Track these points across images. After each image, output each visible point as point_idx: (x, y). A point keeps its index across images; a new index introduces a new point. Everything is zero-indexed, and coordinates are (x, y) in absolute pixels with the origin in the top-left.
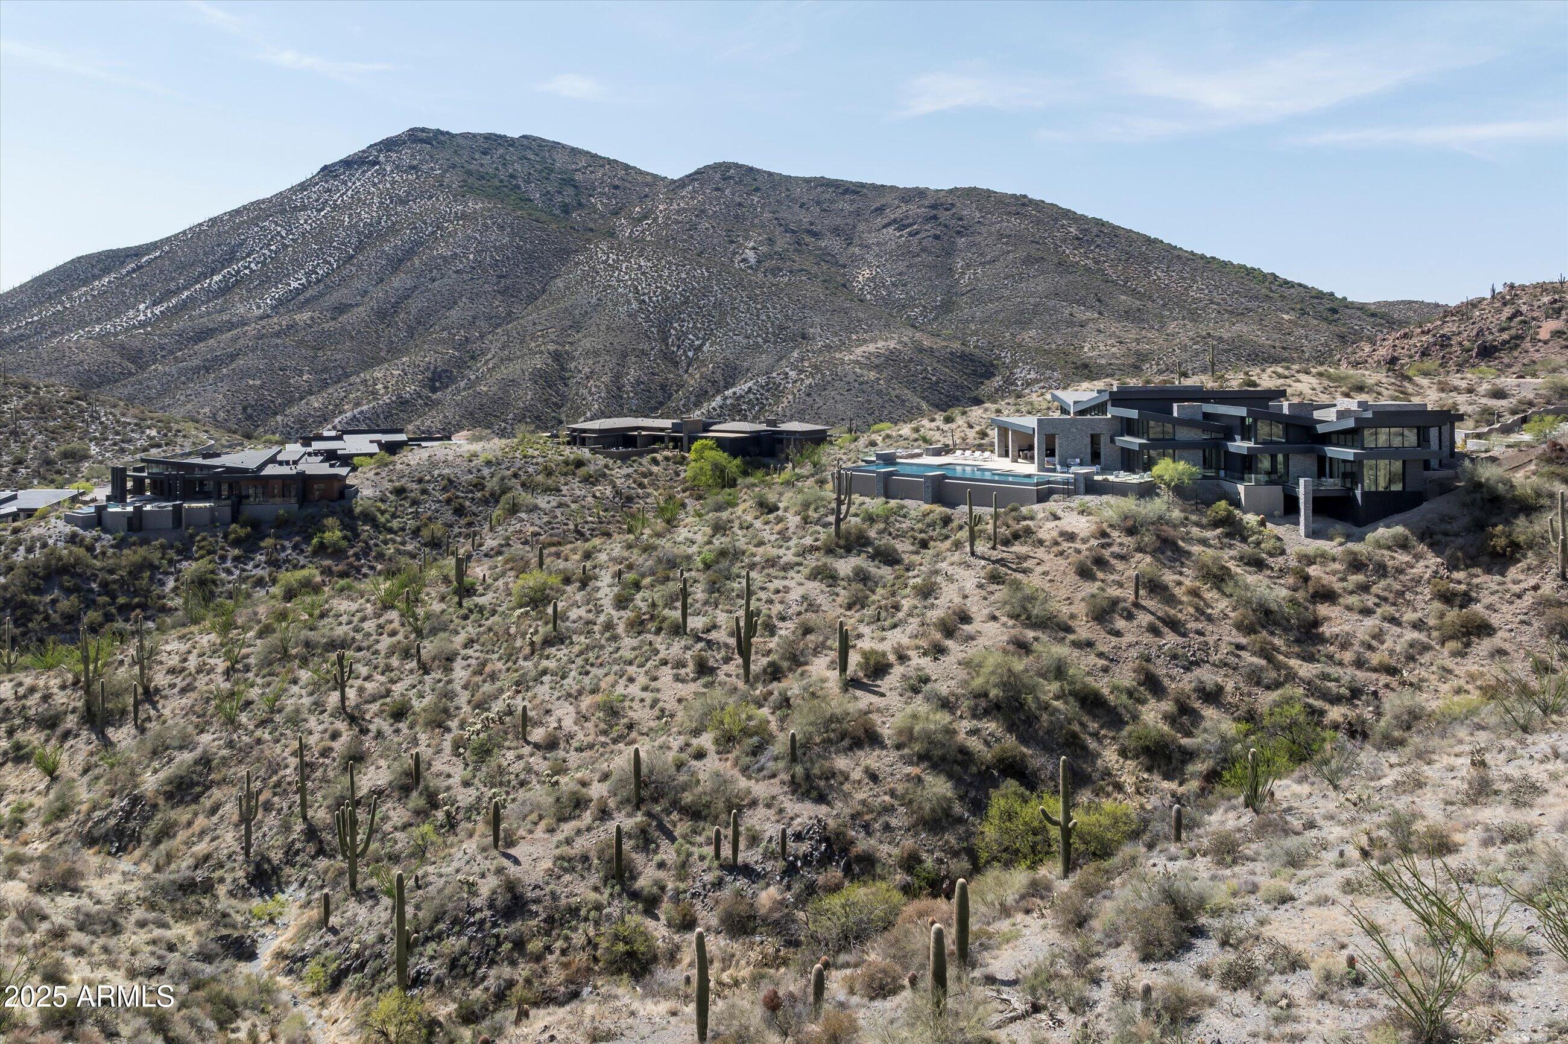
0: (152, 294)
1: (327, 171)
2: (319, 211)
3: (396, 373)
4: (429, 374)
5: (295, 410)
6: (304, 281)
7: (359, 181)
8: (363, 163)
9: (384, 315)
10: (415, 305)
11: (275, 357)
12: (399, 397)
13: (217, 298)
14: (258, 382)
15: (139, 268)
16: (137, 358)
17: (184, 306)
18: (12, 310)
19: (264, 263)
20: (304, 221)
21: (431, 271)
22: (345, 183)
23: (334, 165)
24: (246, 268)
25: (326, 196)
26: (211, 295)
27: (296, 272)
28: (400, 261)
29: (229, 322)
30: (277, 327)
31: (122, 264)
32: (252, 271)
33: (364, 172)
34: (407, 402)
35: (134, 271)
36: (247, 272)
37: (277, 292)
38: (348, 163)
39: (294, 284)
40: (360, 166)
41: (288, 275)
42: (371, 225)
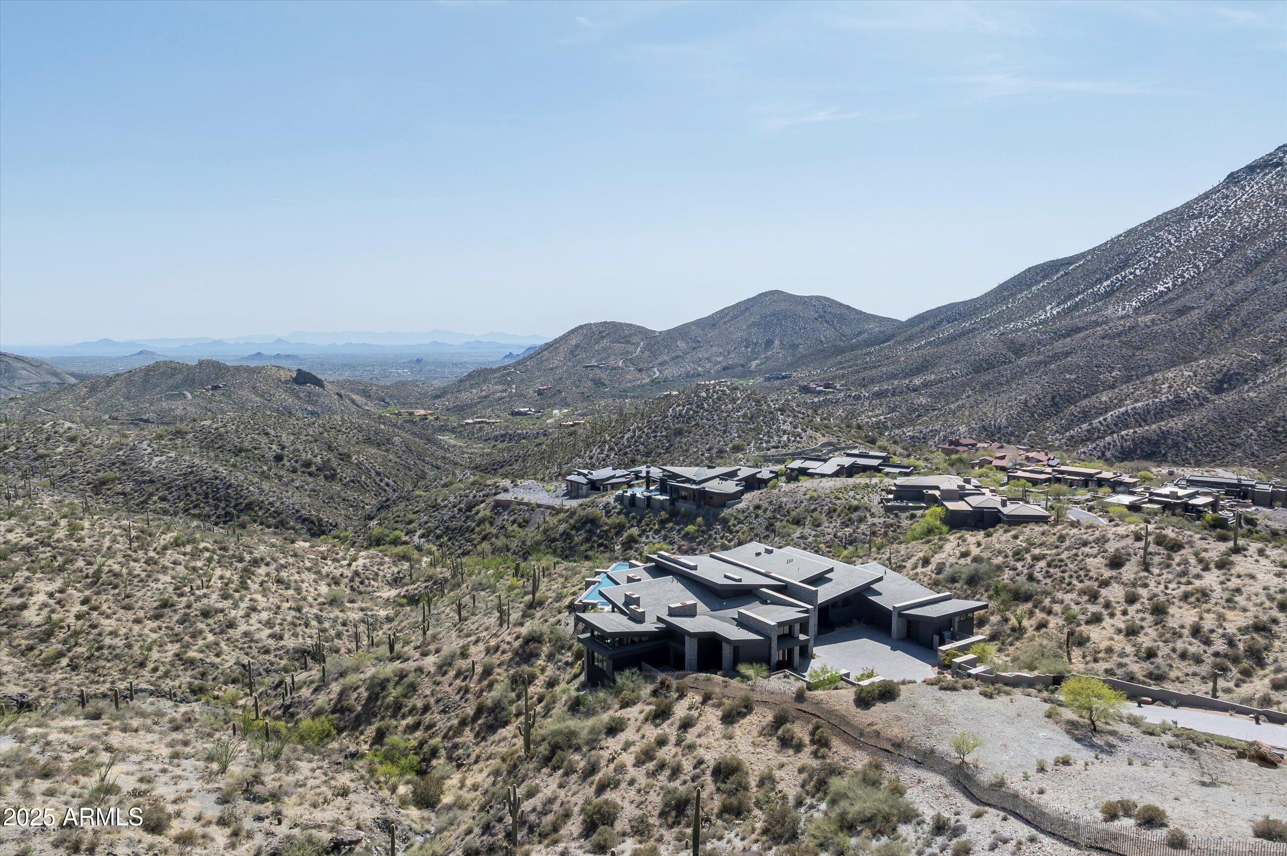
0: (1059, 297)
1: (1233, 179)
2: (1210, 217)
3: (1186, 373)
4: (1219, 376)
5: (1084, 402)
6: (1170, 285)
7: (1255, 187)
8: (1266, 166)
9: (1214, 318)
10: (1246, 309)
11: (1096, 356)
12: (1177, 396)
13: (1100, 300)
14: (1073, 377)
15: (1066, 274)
16: (1018, 349)
17: (1076, 306)
18: (978, 309)
19: (1147, 269)
20: (1194, 229)
21: (1276, 274)
22: (1243, 188)
23: (1238, 172)
24: (1131, 273)
25: (1222, 202)
26: (1098, 297)
27: (1166, 276)
28: (1257, 263)
29: (1095, 322)
30: (1121, 328)
31: (1057, 271)
32: (1136, 275)
33: (1265, 175)
34: (1183, 401)
35: (1062, 276)
36: (1131, 277)
37: (1144, 296)
38: (1251, 169)
39: (1161, 288)
40: (1262, 170)
41: (1159, 280)
42: (1248, 229)
